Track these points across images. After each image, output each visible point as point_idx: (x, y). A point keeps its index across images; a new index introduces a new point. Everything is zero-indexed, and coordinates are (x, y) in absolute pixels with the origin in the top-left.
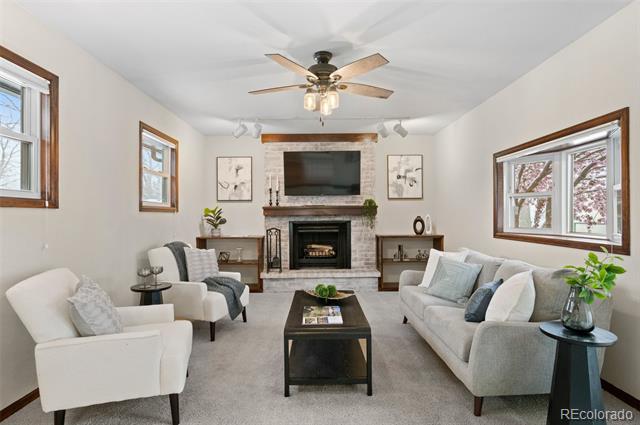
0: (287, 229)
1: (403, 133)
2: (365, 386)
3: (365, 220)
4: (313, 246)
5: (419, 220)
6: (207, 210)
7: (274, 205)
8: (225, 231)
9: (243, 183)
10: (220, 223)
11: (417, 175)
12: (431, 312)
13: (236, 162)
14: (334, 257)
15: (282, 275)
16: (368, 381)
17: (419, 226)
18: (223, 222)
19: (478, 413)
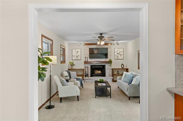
0: (90, 67)
1: (118, 44)
2: (110, 96)
3: (109, 64)
4: (96, 71)
5: (122, 64)
6: (70, 62)
7: (87, 61)
8: (74, 67)
9: (79, 55)
10: (73, 65)
11: (122, 53)
12: (123, 84)
13: (77, 50)
14: (101, 74)
15: (89, 78)
16: (110, 95)
17: (122, 66)
18: (74, 65)
19: (129, 100)
